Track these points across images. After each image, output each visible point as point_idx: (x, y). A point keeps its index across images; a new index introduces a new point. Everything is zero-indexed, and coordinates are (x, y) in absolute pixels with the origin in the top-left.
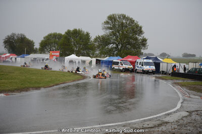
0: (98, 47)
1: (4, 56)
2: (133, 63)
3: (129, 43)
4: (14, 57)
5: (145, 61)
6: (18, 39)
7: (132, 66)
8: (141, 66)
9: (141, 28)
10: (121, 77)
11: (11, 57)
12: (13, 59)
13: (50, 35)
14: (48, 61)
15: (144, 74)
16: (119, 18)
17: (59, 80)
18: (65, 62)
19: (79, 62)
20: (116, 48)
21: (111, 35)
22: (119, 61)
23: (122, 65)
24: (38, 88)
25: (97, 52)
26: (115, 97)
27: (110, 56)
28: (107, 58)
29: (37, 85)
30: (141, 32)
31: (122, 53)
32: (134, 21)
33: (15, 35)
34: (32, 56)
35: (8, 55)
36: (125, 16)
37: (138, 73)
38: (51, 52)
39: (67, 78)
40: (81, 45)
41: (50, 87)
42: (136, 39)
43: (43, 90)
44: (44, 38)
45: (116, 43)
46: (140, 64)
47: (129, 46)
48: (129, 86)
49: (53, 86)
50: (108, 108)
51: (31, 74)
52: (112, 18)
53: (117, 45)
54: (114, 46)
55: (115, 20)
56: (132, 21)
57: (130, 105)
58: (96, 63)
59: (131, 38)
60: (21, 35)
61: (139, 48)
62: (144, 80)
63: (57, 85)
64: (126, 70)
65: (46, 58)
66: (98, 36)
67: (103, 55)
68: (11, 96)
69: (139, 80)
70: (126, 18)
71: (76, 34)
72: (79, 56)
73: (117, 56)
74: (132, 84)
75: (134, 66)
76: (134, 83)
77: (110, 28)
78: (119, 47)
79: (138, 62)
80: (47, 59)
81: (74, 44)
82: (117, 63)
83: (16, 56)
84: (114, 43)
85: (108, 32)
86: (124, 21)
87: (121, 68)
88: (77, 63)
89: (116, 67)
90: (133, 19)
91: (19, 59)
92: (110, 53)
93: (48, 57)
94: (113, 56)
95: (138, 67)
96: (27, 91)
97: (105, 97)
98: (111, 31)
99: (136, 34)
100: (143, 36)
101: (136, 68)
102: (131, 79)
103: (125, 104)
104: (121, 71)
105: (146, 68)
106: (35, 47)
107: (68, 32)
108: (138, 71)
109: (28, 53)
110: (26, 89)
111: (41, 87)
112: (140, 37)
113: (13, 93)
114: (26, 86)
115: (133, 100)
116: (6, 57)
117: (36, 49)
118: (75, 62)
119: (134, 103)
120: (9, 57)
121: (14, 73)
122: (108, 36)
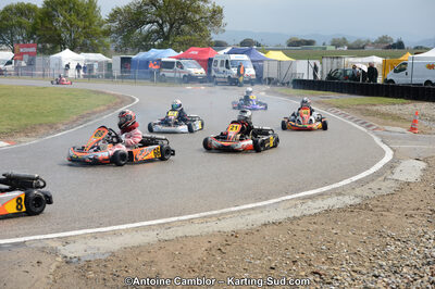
0: (119, 31)
3: (186, 21)
5: (233, 57)
7: (203, 71)
8: (224, 68)
14: (10, 66)
15: (231, 85)
18: (50, 66)
20: (160, 32)
21: (145, 5)
22: (174, 60)
37: (217, 83)
42: (197, 10)
45: (157, 22)
46: (222, 65)
47: (185, 28)
53: (161, 26)
54: (155, 27)
59: (188, 8)
64: (191, 80)
67: (130, 49)
78: (165, 29)
79: (216, 61)
80: (9, 63)
82: (169, 65)
84: (152, 22)
92: (146, 43)
95: (217, 71)
101: (213, 73)
108: (218, 80)
122: (141, 7)
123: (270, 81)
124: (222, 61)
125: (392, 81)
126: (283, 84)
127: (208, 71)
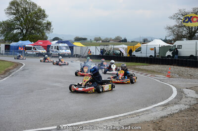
9: (44, 11)
21: (15, 20)
22: (32, 46)
30: (45, 16)
45: (20, 29)
46: (55, 49)
53: (22, 31)
54: (19, 31)
64: (40, 55)
66: (2, 22)
78: (24, 32)
85: (12, 17)
89: (29, 52)
99: (40, 19)
100: (47, 19)
112: (44, 21)
122: (12, 21)
123: (77, 56)
125: (134, 55)
126: (83, 57)
127: (48, 51)
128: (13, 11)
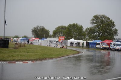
0: (88, 34)
1: (32, 39)
2: (109, 44)
3: (107, 32)
4: (37, 40)
5: (116, 43)
6: (40, 29)
7: (108, 46)
8: (114, 46)
9: (114, 23)
10: (102, 53)
11: (36, 40)
12: (37, 41)
13: (59, 27)
15: (115, 51)
16: (101, 17)
17: (64, 54)
18: (68, 43)
19: (76, 43)
20: (99, 35)
21: (95, 27)
22: (100, 43)
23: (102, 45)
24: (51, 58)
25: (87, 37)
26: (98, 64)
27: (95, 40)
28: (93, 41)
29: (51, 57)
30: (114, 25)
31: (102, 38)
32: (110, 19)
33: (39, 27)
34: (49, 39)
35: (34, 38)
36: (104, 16)
37: (112, 50)
38: (59, 37)
39: (69, 53)
40: (77, 33)
41: (59, 58)
42: (111, 30)
43: (54, 60)
44: (56, 29)
46: (113, 45)
47: (106, 34)
48: (106, 58)
49: (61, 57)
50: (94, 71)
51: (48, 50)
52: (96, 17)
55: (98, 18)
56: (108, 19)
57: (107, 69)
58: (86, 44)
59: (108, 29)
60: (42, 27)
61: (113, 35)
62: (116, 54)
63: (63, 57)
64: (105, 49)
65: (57, 40)
66: (87, 28)
67: (90, 39)
68: (36, 63)
69: (113, 55)
70: (105, 17)
71: (75, 26)
72: (76, 40)
73: (99, 40)
74: (108, 57)
75: (109, 46)
76: (110, 56)
77: (95, 23)
79: (112, 44)
81: (73, 32)
82: (99, 44)
83: (39, 39)
84: (97, 32)
85: (94, 25)
86: (104, 19)
87: (102, 47)
88: (75, 44)
89: (98, 46)
90: (109, 18)
91: (40, 41)
92: (95, 38)
93: (58, 40)
94: (97, 40)
95: (112, 47)
96: (45, 60)
97: (92, 65)
98: (96, 25)
99: (111, 27)
100: (115, 27)
101: (111, 47)
102: (108, 54)
103: (104, 69)
104: (102, 49)
105: (117, 47)
106: (50, 34)
107: (70, 26)
108: (112, 49)
109: (46, 38)
110: (45, 59)
111: (54, 58)
112: (113, 29)
113: (37, 61)
114: (45, 57)
115: (109, 67)
116: (33, 40)
117: (51, 35)
118: (74, 43)
119: (109, 69)
120: (34, 39)
121: (37, 49)
124: (113, 44)
128: (94, 22)
